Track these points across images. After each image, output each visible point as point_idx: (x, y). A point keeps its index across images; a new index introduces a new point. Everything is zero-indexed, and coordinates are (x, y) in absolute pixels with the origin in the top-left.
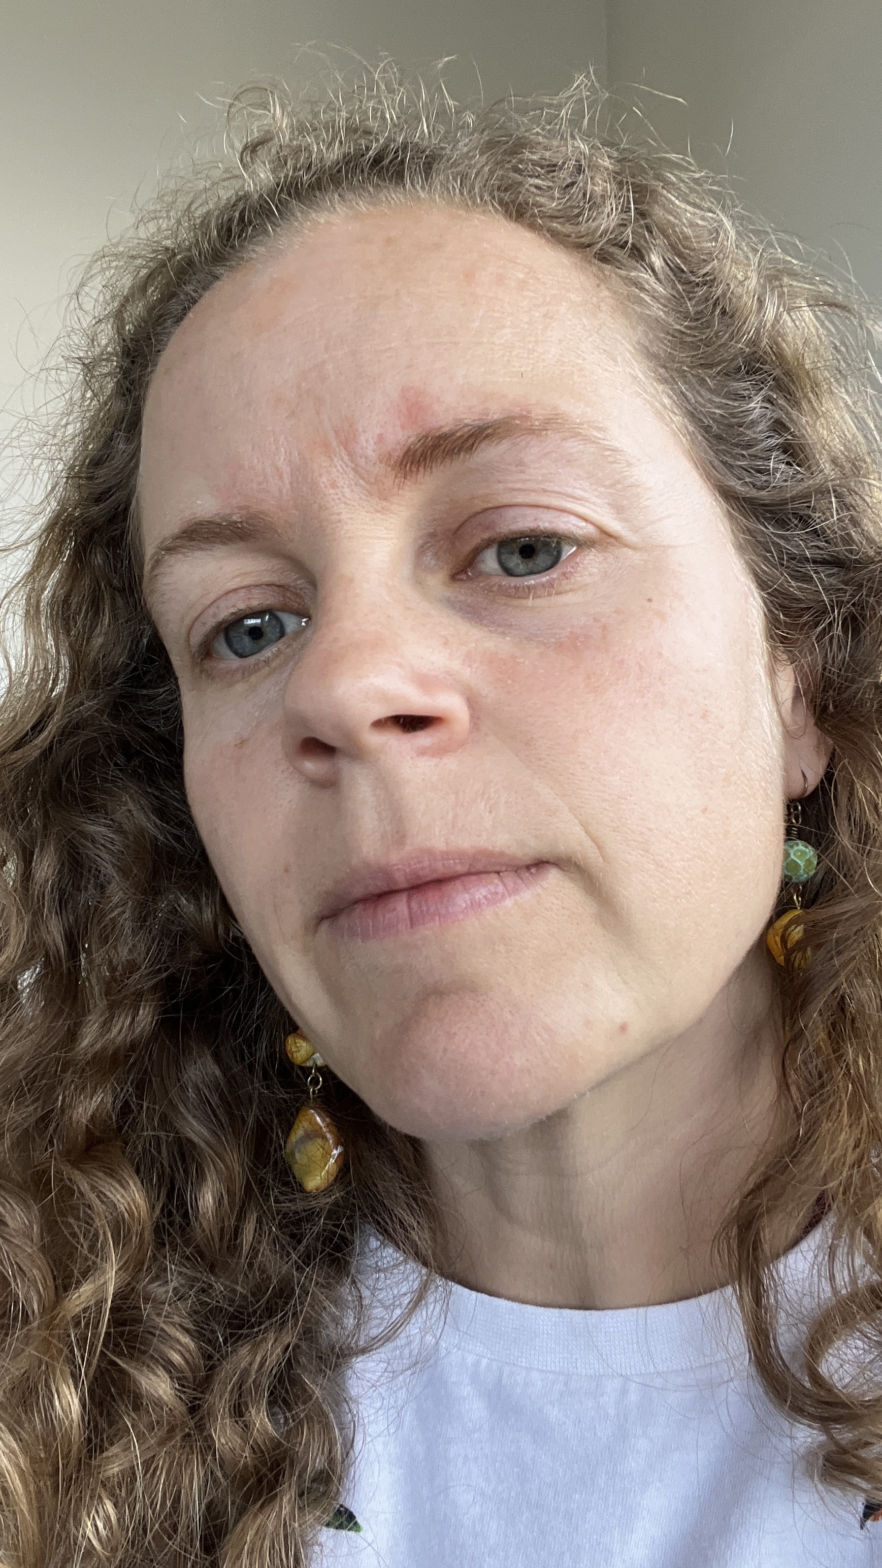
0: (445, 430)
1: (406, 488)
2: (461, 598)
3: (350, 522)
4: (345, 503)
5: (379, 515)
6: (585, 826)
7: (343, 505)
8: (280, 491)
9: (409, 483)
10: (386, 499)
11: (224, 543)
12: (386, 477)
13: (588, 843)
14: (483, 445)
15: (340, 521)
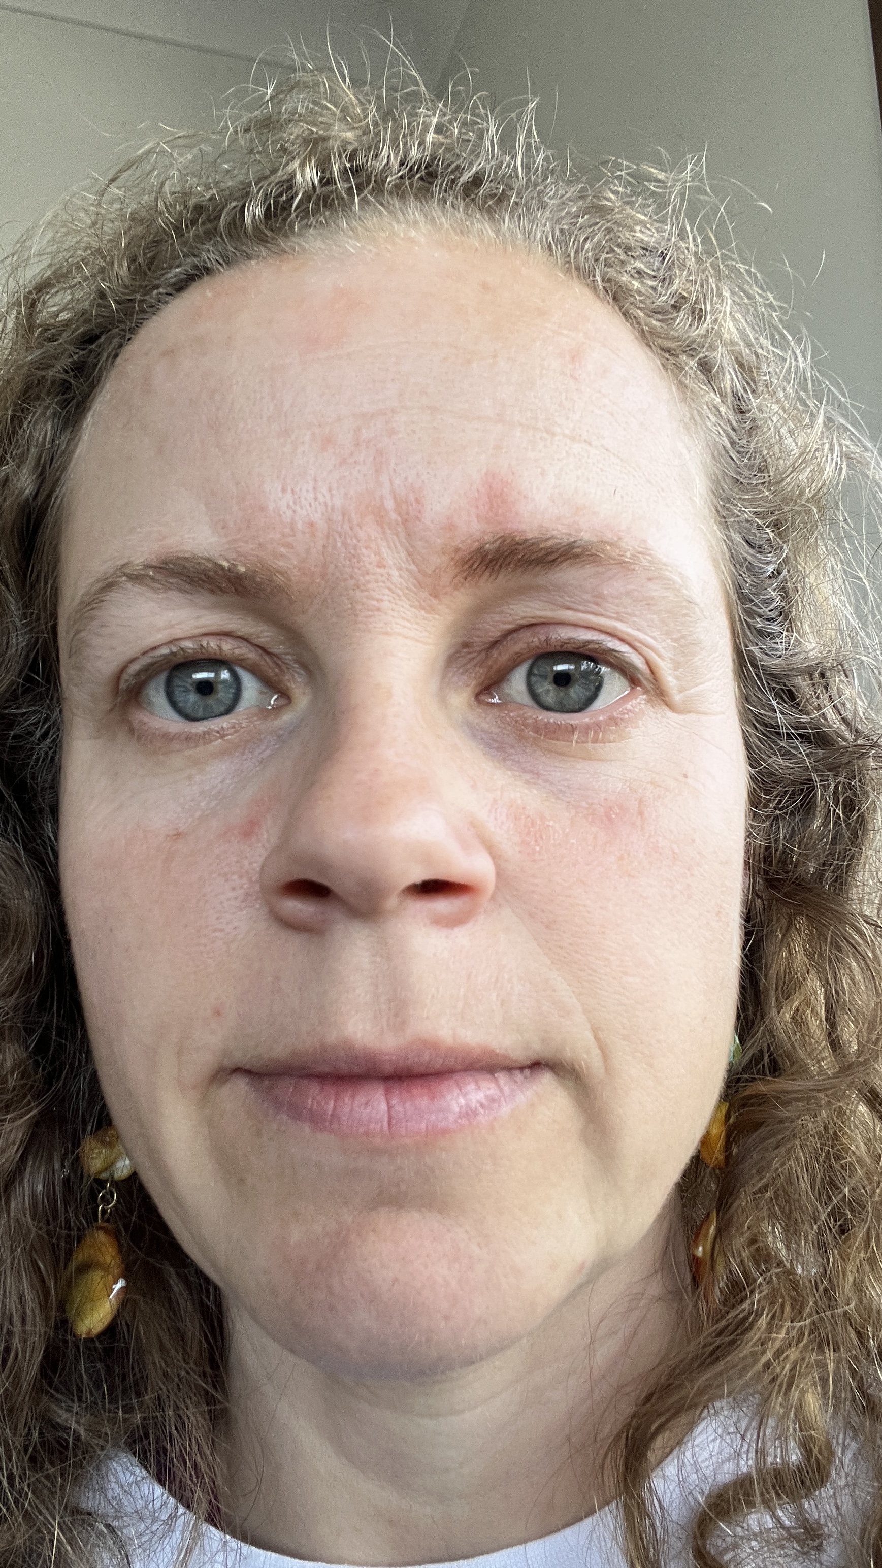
0: (529, 536)
1: (462, 590)
2: (486, 726)
3: (390, 612)
4: (389, 589)
5: (423, 612)
6: (595, 1031)
7: (387, 591)
8: (308, 551)
9: (467, 585)
10: (436, 597)
11: (212, 592)
12: (445, 571)
13: (596, 1051)
14: (565, 564)
15: (378, 610)
